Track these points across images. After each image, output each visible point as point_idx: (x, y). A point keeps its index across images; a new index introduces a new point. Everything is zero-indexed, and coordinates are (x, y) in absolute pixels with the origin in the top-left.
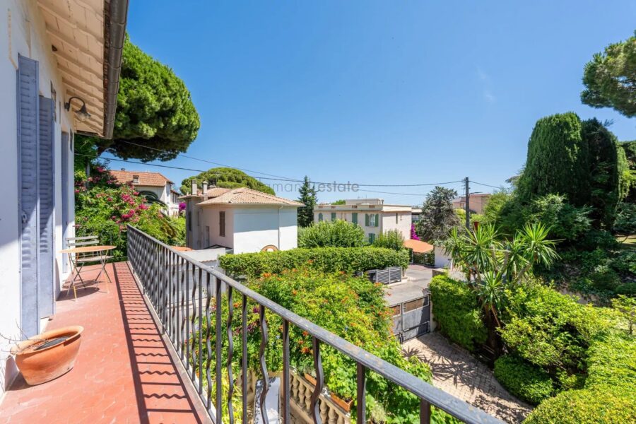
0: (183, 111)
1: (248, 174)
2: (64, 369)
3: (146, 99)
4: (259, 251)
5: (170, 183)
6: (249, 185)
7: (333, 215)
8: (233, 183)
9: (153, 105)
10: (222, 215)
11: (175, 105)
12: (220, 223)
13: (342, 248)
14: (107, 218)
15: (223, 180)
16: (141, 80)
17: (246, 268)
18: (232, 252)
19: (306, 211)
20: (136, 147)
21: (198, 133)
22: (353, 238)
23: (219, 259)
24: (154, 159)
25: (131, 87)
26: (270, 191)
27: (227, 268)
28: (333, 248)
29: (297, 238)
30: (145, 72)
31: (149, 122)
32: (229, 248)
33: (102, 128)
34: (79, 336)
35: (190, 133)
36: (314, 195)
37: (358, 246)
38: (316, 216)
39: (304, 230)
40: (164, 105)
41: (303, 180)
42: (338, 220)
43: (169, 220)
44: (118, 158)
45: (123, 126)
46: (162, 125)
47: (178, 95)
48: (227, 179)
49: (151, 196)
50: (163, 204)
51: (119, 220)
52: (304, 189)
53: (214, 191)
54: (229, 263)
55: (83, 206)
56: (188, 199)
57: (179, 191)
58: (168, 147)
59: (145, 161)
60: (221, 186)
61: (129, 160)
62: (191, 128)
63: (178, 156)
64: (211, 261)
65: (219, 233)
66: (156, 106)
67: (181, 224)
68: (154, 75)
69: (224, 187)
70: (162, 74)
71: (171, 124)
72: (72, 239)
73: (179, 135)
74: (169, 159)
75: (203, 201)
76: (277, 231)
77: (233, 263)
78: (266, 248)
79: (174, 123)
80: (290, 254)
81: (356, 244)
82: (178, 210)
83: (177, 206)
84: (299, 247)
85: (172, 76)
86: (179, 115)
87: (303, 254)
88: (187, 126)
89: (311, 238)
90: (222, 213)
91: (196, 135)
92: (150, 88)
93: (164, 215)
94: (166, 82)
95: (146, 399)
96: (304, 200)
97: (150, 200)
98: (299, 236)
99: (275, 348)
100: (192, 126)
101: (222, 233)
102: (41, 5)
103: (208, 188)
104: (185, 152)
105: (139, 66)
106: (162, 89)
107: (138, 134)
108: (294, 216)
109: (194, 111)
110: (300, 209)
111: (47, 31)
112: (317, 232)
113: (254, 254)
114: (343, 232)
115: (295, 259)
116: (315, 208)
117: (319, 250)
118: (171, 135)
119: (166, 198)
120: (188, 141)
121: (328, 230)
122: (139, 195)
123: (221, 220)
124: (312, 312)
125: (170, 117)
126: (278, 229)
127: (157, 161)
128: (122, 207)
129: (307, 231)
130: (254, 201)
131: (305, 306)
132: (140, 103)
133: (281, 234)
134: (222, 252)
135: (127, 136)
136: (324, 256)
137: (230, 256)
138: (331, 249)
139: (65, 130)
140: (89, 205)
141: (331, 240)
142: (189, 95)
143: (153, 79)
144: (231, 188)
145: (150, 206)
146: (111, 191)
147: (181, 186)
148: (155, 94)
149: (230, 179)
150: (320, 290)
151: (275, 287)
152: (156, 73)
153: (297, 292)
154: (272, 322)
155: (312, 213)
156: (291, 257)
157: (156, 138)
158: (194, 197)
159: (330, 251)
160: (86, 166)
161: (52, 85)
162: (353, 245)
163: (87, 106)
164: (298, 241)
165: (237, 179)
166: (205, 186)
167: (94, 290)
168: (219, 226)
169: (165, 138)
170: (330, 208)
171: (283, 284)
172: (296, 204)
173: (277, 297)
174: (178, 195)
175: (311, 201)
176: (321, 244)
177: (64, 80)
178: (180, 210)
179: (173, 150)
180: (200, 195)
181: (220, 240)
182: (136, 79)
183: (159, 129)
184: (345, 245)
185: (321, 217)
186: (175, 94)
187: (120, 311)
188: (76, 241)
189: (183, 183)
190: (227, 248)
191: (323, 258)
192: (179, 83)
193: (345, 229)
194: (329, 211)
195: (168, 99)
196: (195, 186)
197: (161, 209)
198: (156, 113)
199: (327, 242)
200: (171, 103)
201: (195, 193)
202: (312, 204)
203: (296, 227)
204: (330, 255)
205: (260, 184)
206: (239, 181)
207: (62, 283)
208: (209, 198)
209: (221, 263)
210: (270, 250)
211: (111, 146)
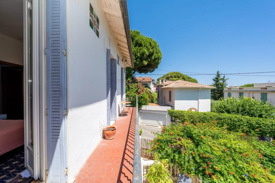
0: (156, 53)
1: (183, 74)
2: (112, 138)
3: (145, 52)
4: (187, 110)
5: (153, 80)
6: (184, 79)
7: (241, 94)
8: (177, 78)
9: (146, 54)
10: (170, 92)
11: (153, 51)
12: (169, 96)
13: (248, 117)
14: (135, 93)
15: (172, 77)
16: (143, 46)
17: (180, 117)
18: (174, 109)
19: (218, 91)
20: (143, 69)
21: (161, 60)
22: (261, 111)
23: (168, 111)
24: (148, 72)
25: (140, 50)
26: (195, 81)
27: (171, 115)
28: (239, 116)
29: (210, 106)
30: (144, 43)
31: (146, 60)
32: (173, 107)
33: (131, 65)
34: (115, 129)
35: (158, 61)
36: (224, 81)
37: (266, 118)
38: (226, 94)
39: (216, 102)
40: (150, 53)
41: (216, 73)
42: (246, 97)
43: (152, 94)
44: (139, 73)
45: (139, 63)
46: (149, 60)
47: (154, 47)
48: (173, 77)
49: (146, 85)
50: (150, 88)
51: (137, 93)
52: (217, 78)
53: (167, 82)
54: (172, 113)
55: (130, 89)
56: (158, 86)
57: (156, 83)
58: (152, 67)
59: (145, 73)
60: (171, 80)
61: (142, 74)
62: (159, 58)
63: (155, 70)
64: (165, 111)
65: (169, 100)
66: (147, 53)
67: (155, 95)
68: (147, 43)
69: (172, 80)
70: (149, 41)
71: (152, 58)
72: (125, 99)
73: (155, 62)
74: (152, 72)
75: (163, 86)
76: (197, 101)
77: (174, 114)
78: (191, 109)
79: (153, 58)
80: (205, 114)
81: (263, 116)
82: (155, 90)
83: (155, 89)
84: (211, 111)
85: (153, 41)
86: (155, 54)
87: (214, 116)
88: (157, 58)
89: (220, 107)
90: (170, 91)
91: (160, 61)
92: (146, 48)
93: (150, 92)
94: (150, 44)
95: (124, 160)
96: (217, 85)
97: (146, 87)
98: (211, 105)
99: (189, 162)
100: (159, 57)
101: (170, 100)
102: (114, 34)
103: (165, 81)
104: (157, 68)
105: (143, 41)
106: (149, 47)
107: (143, 64)
108: (209, 93)
109: (160, 51)
110: (213, 90)
111: (116, 40)
112: (226, 104)
113: (184, 111)
114: (249, 106)
115: (208, 117)
116: (225, 89)
117: (226, 115)
118: (152, 63)
119: (152, 86)
120: (158, 64)
121: (235, 104)
122: (143, 85)
123: (169, 94)
124: (215, 153)
125: (152, 56)
126: (198, 100)
127: (149, 73)
128: (138, 89)
129: (218, 103)
130: (185, 86)
131: (211, 147)
132: (143, 54)
133: (200, 103)
134: (169, 108)
135: (140, 66)
136: (230, 120)
137: (172, 110)
138: (238, 116)
139: (122, 67)
140: (131, 89)
141: (238, 110)
142: (158, 46)
143: (147, 44)
144: (175, 80)
145: (145, 89)
146: (136, 84)
147: (157, 81)
148: (147, 49)
149: (175, 77)
150: (223, 141)
151: (191, 131)
152: (147, 42)
153: (204, 138)
154: (188, 149)
155: (222, 92)
156: (205, 116)
157: (148, 64)
158: (160, 85)
159: (236, 117)
160: (130, 77)
161: (118, 55)
162: (260, 116)
163: (127, 59)
164: (211, 108)
165: (178, 76)
166: (164, 81)
167: (126, 115)
168: (169, 97)
169: (151, 64)
170: (238, 90)
171: (195, 130)
172: (210, 87)
173: (192, 136)
174: (156, 84)
175: (222, 85)
176: (228, 112)
177: (122, 53)
178: (156, 90)
179: (154, 68)
180: (162, 84)
181: (169, 103)
182: (142, 46)
183: (149, 61)
184: (252, 115)
185: (229, 95)
186: (153, 47)
187: (129, 124)
188: (126, 100)
189: (157, 80)
190: (171, 107)
191: (229, 120)
192: (154, 42)
193: (252, 104)
194: (237, 91)
195: (151, 50)
196: (160, 81)
197: (149, 90)
198: (148, 56)
199: (234, 111)
200: (152, 51)
201: (160, 83)
202: (222, 87)
203: (210, 100)
204: (236, 119)
205: (189, 78)
206: (179, 77)
207: (121, 111)
208: (166, 85)
209: (169, 113)
210: (193, 111)
211: (137, 70)
